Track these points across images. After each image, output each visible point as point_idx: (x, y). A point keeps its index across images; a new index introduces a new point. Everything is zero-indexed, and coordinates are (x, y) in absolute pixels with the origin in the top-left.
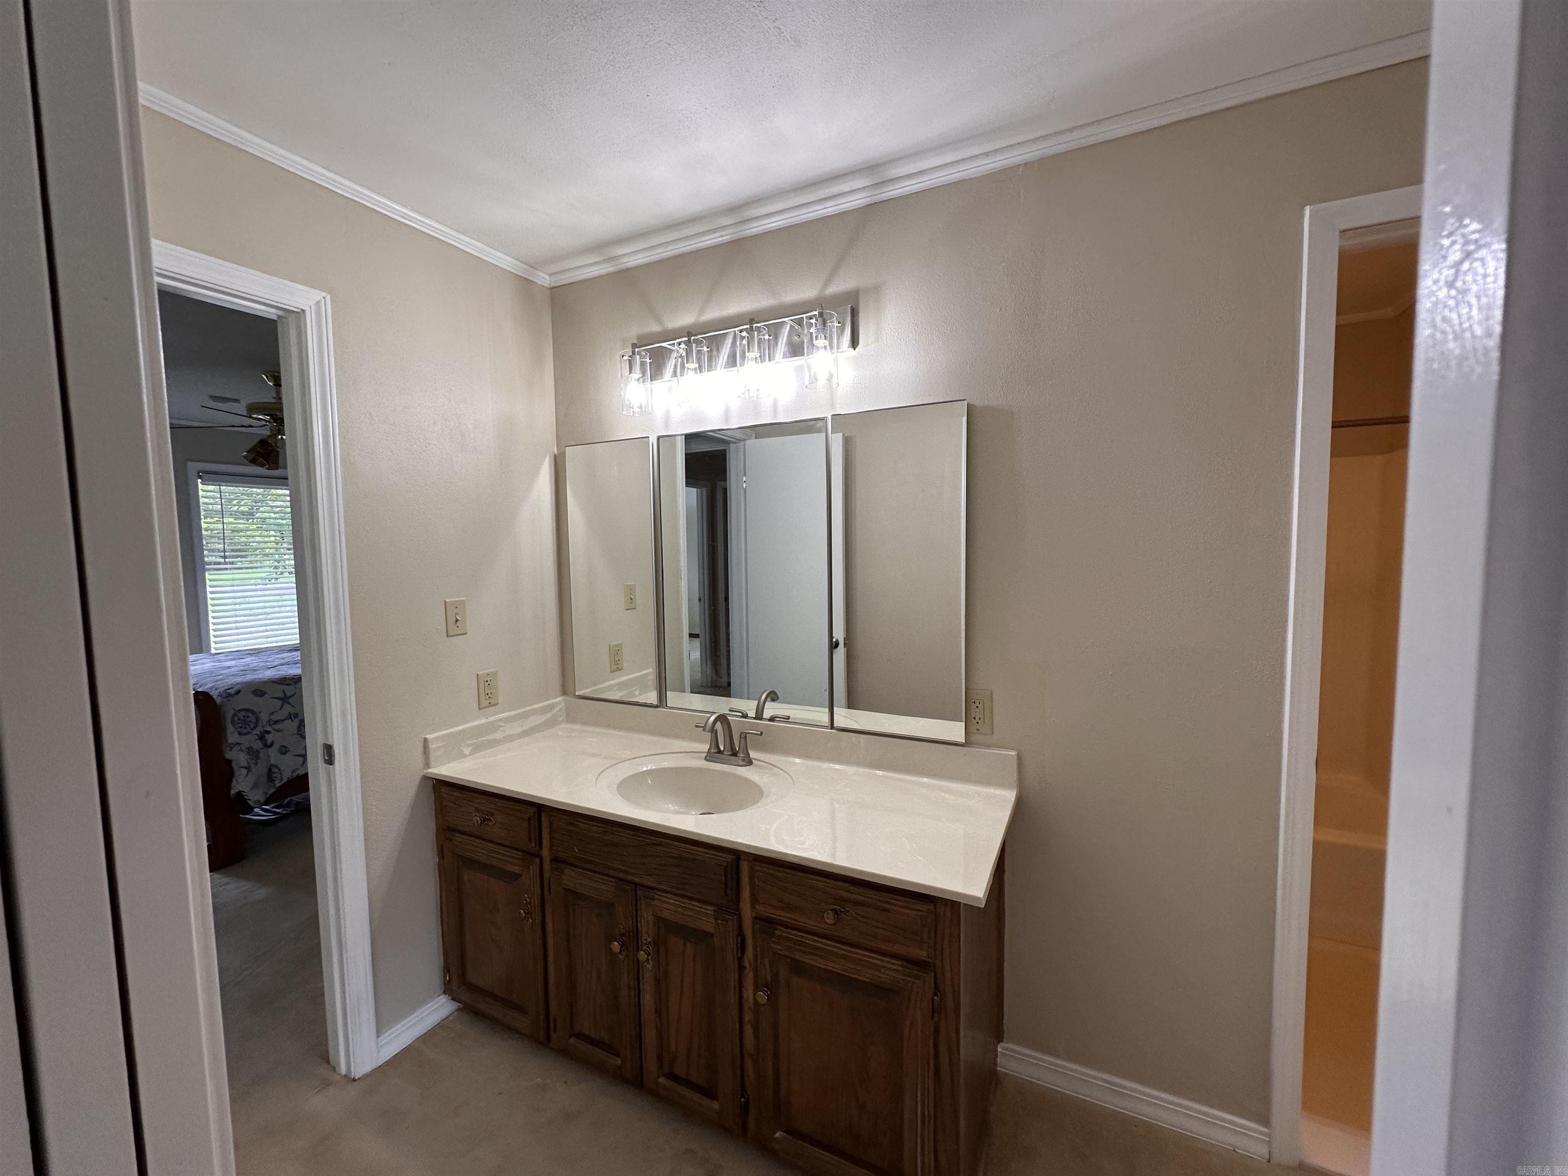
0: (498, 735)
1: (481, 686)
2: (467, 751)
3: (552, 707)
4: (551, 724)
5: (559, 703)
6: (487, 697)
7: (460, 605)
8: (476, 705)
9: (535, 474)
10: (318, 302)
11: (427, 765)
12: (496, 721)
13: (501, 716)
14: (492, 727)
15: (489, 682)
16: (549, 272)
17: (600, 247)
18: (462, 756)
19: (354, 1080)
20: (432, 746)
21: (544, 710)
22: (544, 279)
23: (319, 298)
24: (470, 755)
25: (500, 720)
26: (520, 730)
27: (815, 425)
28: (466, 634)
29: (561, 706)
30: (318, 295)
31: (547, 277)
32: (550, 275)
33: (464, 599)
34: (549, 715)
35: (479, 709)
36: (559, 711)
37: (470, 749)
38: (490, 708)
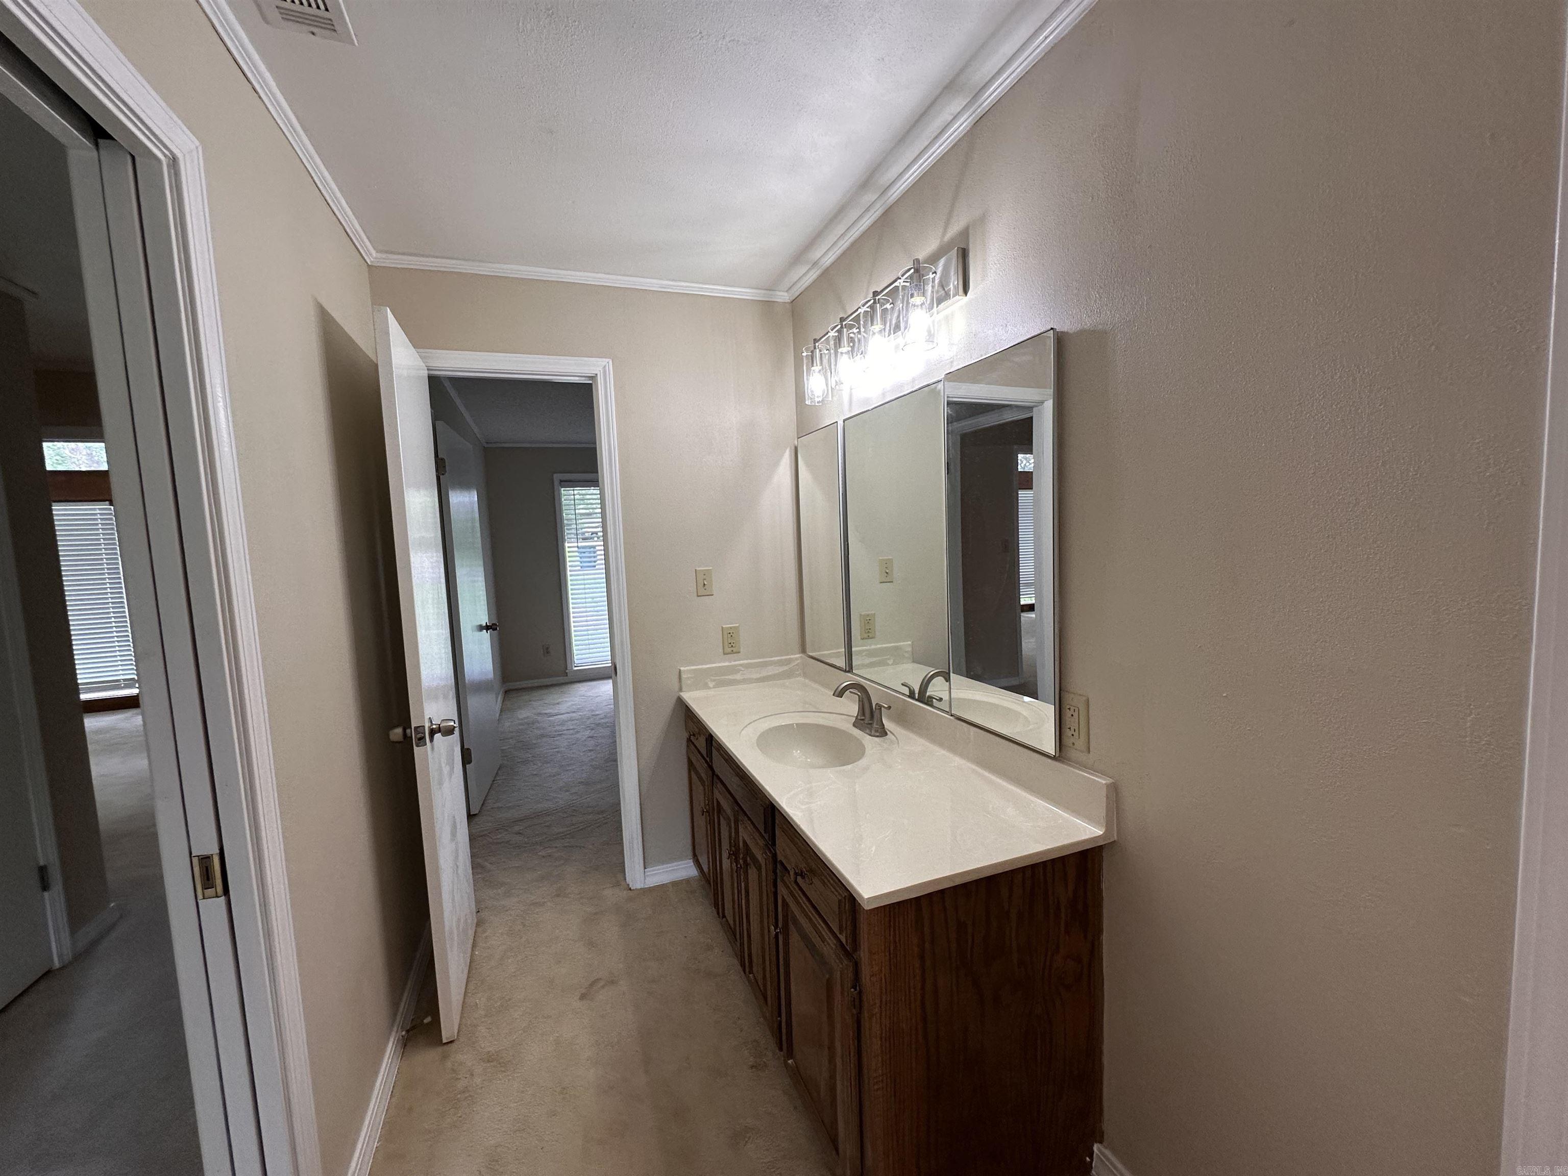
0: (738, 677)
1: (725, 636)
2: (711, 685)
3: (789, 661)
4: (788, 675)
5: (797, 659)
6: (730, 646)
7: (707, 573)
8: (721, 650)
9: (776, 464)
10: (605, 367)
11: (681, 690)
12: (736, 666)
13: (742, 662)
14: (733, 670)
15: (732, 634)
16: (786, 290)
17: (798, 257)
18: (706, 687)
19: (630, 889)
20: (684, 676)
21: (781, 663)
22: (783, 297)
23: (604, 364)
24: (714, 688)
25: (741, 665)
26: (758, 676)
27: (936, 388)
28: (712, 595)
29: (798, 661)
30: (603, 362)
31: (786, 294)
32: (787, 291)
33: (711, 568)
34: (786, 668)
35: (724, 654)
36: (797, 665)
37: (714, 683)
38: (731, 655)
